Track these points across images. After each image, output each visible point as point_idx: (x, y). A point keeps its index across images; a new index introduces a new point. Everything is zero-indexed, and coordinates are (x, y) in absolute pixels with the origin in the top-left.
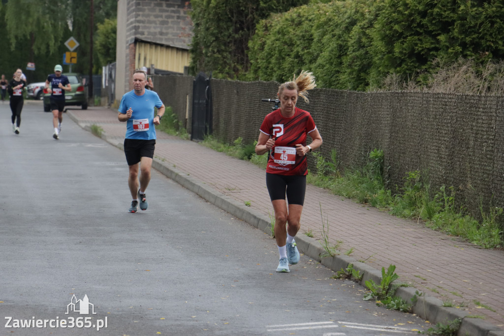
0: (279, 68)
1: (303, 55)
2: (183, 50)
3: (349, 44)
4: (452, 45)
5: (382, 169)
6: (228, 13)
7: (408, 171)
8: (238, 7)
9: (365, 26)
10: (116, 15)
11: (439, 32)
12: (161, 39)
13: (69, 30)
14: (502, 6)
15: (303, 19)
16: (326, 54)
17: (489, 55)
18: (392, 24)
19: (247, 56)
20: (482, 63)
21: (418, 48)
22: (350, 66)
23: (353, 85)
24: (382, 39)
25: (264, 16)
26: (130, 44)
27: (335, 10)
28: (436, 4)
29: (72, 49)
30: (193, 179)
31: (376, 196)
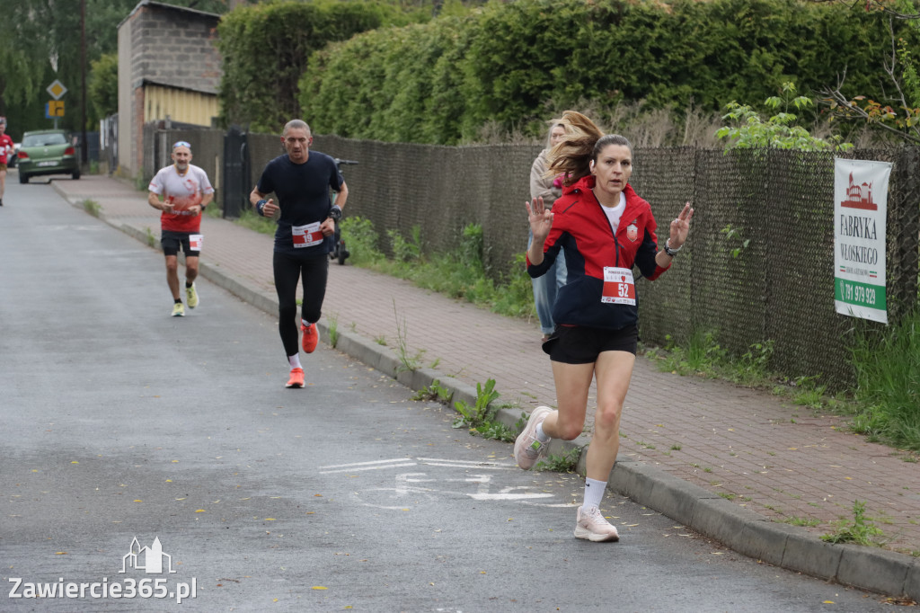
0: (340, 117)
1: (372, 98)
2: (210, 95)
3: (434, 82)
4: (570, 82)
5: (480, 251)
6: (270, 43)
7: (515, 252)
8: (284, 34)
9: (455, 58)
10: (116, 49)
11: (553, 64)
12: (180, 81)
13: (53, 71)
14: (633, 28)
15: (371, 49)
16: (402, 96)
17: (619, 94)
18: (490, 54)
19: (298, 102)
20: (611, 105)
21: (525, 86)
22: (435, 112)
23: (440, 138)
24: (478, 75)
25: (319, 46)
26: (137, 89)
27: (414, 36)
28: (547, 27)
29: (57, 97)
30: (224, 271)
31: (474, 287)
